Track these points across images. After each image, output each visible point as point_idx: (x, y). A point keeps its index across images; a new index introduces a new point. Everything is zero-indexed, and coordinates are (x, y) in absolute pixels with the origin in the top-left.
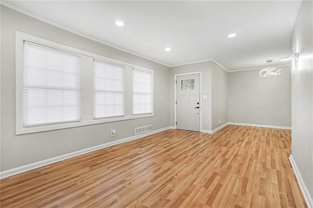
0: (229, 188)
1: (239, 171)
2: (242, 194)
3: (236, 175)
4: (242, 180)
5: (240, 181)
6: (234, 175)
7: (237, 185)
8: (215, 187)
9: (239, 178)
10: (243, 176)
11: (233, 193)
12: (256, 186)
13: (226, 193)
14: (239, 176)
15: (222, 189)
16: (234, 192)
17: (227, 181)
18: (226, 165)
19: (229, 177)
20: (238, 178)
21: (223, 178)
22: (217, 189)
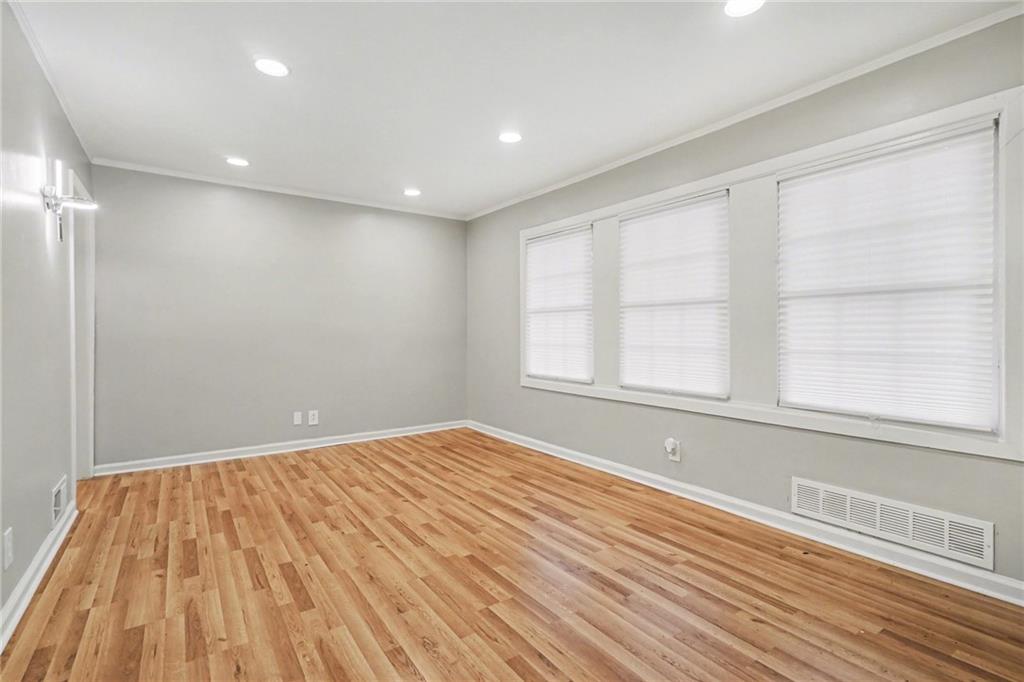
0: (234, 595)
1: (238, 669)
2: (191, 601)
3: (238, 644)
4: (208, 641)
5: (214, 632)
6: (245, 640)
7: (218, 613)
8: (269, 577)
9: (223, 640)
10: (211, 657)
11: (217, 590)
12: (156, 646)
13: (233, 581)
14: (224, 646)
15: (248, 583)
16: (214, 595)
17: (253, 606)
18: (312, 662)
19: (257, 621)
20: (225, 637)
21: (272, 608)
22: (260, 577)
